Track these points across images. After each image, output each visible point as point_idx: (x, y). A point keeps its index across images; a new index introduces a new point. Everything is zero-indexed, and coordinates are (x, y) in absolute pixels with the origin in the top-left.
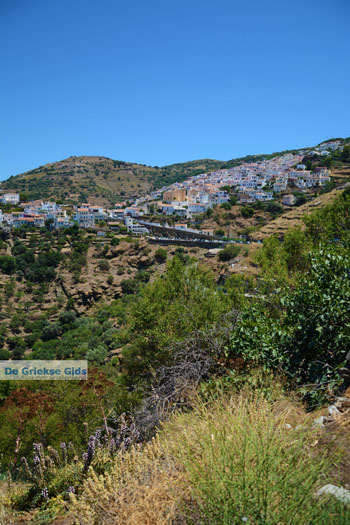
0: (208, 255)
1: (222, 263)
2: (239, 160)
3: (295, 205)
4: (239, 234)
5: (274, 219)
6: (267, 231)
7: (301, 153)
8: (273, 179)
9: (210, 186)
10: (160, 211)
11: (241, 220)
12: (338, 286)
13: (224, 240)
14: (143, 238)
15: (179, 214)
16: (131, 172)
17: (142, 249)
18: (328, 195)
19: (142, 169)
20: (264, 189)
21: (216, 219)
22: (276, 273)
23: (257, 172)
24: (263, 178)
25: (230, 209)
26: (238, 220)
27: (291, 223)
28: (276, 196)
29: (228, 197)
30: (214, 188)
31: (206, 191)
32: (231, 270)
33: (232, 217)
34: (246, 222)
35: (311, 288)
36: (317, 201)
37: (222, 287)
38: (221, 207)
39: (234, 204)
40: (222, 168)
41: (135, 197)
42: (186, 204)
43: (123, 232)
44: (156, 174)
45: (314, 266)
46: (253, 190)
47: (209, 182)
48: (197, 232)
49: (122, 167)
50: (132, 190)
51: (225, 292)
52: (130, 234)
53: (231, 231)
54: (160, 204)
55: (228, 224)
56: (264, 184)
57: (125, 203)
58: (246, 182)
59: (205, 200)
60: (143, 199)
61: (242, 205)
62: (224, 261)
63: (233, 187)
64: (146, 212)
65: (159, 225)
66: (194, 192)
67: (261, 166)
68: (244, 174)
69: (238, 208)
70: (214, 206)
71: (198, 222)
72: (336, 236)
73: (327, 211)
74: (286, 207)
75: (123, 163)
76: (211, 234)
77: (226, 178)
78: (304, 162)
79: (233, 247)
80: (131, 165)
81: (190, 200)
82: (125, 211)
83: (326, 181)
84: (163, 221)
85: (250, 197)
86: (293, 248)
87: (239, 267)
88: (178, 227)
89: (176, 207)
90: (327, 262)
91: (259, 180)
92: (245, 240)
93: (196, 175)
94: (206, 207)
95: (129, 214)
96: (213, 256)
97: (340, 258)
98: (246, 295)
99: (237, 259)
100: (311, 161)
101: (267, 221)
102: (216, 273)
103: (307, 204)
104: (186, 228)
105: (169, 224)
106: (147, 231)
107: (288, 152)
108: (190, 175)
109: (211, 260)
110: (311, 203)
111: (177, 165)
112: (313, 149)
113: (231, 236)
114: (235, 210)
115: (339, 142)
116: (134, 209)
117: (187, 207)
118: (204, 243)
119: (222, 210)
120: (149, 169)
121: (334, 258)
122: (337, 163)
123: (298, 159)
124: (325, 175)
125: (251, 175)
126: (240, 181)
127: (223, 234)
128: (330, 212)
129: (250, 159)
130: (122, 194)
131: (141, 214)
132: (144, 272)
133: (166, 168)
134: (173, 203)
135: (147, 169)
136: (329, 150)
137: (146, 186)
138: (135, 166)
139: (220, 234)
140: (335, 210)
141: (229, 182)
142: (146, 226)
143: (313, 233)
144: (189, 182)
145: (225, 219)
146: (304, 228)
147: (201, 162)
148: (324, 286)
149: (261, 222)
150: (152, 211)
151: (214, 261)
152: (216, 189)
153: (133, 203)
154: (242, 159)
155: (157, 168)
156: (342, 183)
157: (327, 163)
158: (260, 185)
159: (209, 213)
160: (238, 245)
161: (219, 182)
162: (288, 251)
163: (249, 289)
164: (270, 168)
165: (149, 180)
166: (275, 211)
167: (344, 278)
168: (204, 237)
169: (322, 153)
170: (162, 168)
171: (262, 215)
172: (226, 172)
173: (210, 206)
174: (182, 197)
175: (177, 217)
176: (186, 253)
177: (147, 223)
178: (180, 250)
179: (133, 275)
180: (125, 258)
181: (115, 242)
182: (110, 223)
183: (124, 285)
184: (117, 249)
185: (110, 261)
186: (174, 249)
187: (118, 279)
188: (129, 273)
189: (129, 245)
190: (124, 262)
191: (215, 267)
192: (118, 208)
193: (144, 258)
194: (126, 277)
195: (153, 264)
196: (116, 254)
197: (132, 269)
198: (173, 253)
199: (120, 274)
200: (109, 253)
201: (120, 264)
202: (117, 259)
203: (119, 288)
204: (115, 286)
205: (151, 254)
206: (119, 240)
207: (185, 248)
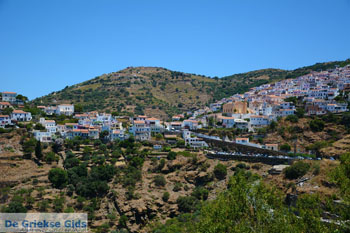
0: (273, 172)
1: (288, 182)
2: (306, 68)
4: (307, 149)
6: (342, 146)
8: (348, 88)
9: (273, 98)
10: (219, 124)
11: (310, 134)
13: (291, 156)
14: (201, 152)
15: (240, 127)
16: (189, 83)
17: (200, 163)
19: (201, 80)
20: (337, 99)
21: (281, 133)
23: (328, 81)
24: (335, 87)
25: (296, 122)
26: (306, 134)
29: (294, 109)
30: (279, 100)
31: (270, 102)
32: (299, 189)
33: (299, 130)
34: (316, 137)
38: (287, 120)
39: (301, 116)
40: (287, 78)
41: (194, 109)
42: (247, 116)
43: (181, 145)
44: (215, 85)
46: (324, 101)
47: (272, 93)
48: (260, 146)
49: (180, 78)
50: (190, 101)
52: (188, 148)
53: (298, 145)
54: (220, 116)
55: (294, 138)
56: (336, 94)
57: (183, 116)
58: (315, 92)
59: (269, 112)
60: (201, 111)
61: (311, 117)
62: (291, 179)
63: (300, 98)
64: (205, 125)
65: (218, 139)
66: (257, 104)
67: (332, 75)
68: (313, 84)
69: (306, 120)
70: (279, 119)
71: (261, 136)
75: (181, 74)
76: (276, 149)
77: (291, 88)
79: (301, 164)
80: (189, 76)
81: (252, 113)
82: (183, 124)
84: (223, 135)
85: (319, 109)
87: (307, 186)
88: (239, 140)
89: (237, 120)
91: (330, 90)
92: (315, 156)
93: (258, 86)
94: (270, 120)
95: (187, 127)
96: (276, 173)
99: (306, 177)
101: (341, 135)
102: (282, 192)
104: (248, 143)
105: (230, 138)
106: (206, 145)
108: (252, 86)
109: (275, 177)
111: (238, 75)
113: (298, 152)
114: (302, 123)
116: (192, 122)
117: (248, 120)
118: (268, 158)
119: (287, 122)
120: (209, 81)
125: (320, 85)
126: (307, 91)
127: (290, 149)
129: (319, 67)
130: (180, 106)
131: (200, 127)
132: (202, 189)
133: (226, 78)
134: (233, 116)
135: (206, 80)
137: (205, 97)
138: (194, 77)
139: (285, 149)
141: (296, 93)
142: (204, 139)
144: (251, 93)
145: (291, 132)
147: (263, 72)
149: (333, 137)
150: (211, 124)
151: (280, 179)
152: (280, 100)
153: (191, 116)
154: (310, 68)
155: (216, 78)
158: (332, 95)
159: (272, 126)
160: (306, 161)
161: (284, 93)
164: (344, 76)
165: (208, 91)
168: (268, 152)
170: (222, 79)
171: (335, 128)
172: (292, 81)
173: (274, 118)
174: (243, 109)
175: (238, 130)
176: (248, 168)
177: (206, 136)
178: (241, 166)
179: (190, 191)
180: (182, 173)
181: (172, 156)
182: (167, 136)
183: (180, 202)
184: (174, 163)
185: (166, 176)
186: (234, 164)
187: (174, 196)
188: (186, 189)
189: (186, 159)
190: (181, 177)
191: (281, 186)
192: (176, 120)
193: (202, 174)
194: (183, 194)
195: (212, 180)
196: (172, 169)
197: (189, 185)
198: (233, 169)
199: (176, 190)
200: (165, 168)
201: (177, 179)
202: (174, 174)
203: (175, 206)
204: (171, 203)
205: (210, 170)
206: (176, 154)
207: (247, 164)
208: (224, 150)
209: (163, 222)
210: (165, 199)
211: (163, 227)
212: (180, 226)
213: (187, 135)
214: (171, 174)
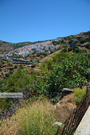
1: (32, 68)
2: (36, 42)
3: (50, 54)
4: (36, 61)
5: (45, 57)
6: (43, 60)
7: (52, 41)
8: (45, 47)
9: (29, 49)
10: (16, 55)
11: (37, 57)
12: (60, 73)
13: (33, 62)
14: (11, 62)
15: (21, 56)
16: (8, 45)
17: (11, 65)
18: (58, 51)
19: (11, 44)
20: (43, 49)
21: (30, 57)
22: (45, 71)
23: (41, 45)
24: (42, 47)
25: (34, 54)
26: (36, 57)
27: (49, 58)
28: (46, 51)
29: (33, 52)
30: (30, 49)
31: (28, 50)
32: (34, 70)
33: (35, 56)
34: (38, 58)
35: (54, 74)
36: (56, 53)
37: (32, 75)
38: (32, 54)
39: (35, 53)
40: (32, 44)
41: (9, 51)
42: (22, 53)
43: (6, 60)
45: (54, 69)
46: (40, 50)
47: (28, 48)
48: (25, 60)
49: (5, 43)
50: (8, 49)
51: (32, 76)
52: (8, 61)
53: (34, 60)
54: (16, 53)
55: (33, 58)
56: (43, 48)
57: (6, 53)
58: (38, 48)
59: (28, 52)
60: (11, 52)
61: (37, 53)
62: (33, 68)
63: (35, 49)
64: (12, 55)
65: (15, 59)
66: (25, 50)
68: (37, 46)
69: (36, 54)
70: (30, 54)
71: (26, 58)
72: (60, 61)
73: (57, 55)
74: (48, 54)
75: (6, 42)
76: (29, 61)
77: (33, 46)
78: (52, 43)
79: (35, 64)
80: (8, 43)
81: (24, 52)
82: (6, 55)
83: (58, 48)
84: (16, 58)
85: (39, 52)
86: (49, 64)
87: (36, 69)
88: (20, 59)
89: (20, 54)
90: (57, 68)
91: (41, 47)
92: (38, 62)
93: (25, 46)
94: (28, 54)
95: (7, 56)
96: (30, 67)
97: (60, 67)
98: (38, 76)
99: (36, 67)
100: (54, 43)
102: (31, 71)
103: (53, 53)
104: (23, 60)
105: (18, 58)
106: (12, 60)
107: (48, 40)
108: (24, 46)
109: (29, 68)
110: (54, 53)
111: (20, 43)
112: (55, 40)
113: (34, 62)
114: (35, 55)
115: (61, 38)
116: (9, 54)
117: (23, 54)
120: (13, 44)
121: (59, 67)
122: (60, 43)
123: (51, 42)
124: (57, 46)
125: (39, 46)
126: (36, 47)
128: (58, 56)
129: (39, 42)
130: (5, 50)
131: (11, 56)
132: (12, 71)
133: (17, 44)
134: (19, 53)
135: (12, 44)
136: (58, 40)
137: (12, 48)
138: (9, 43)
139: (31, 61)
140: (60, 55)
141: (34, 48)
142: (12, 59)
143: (54, 61)
144: (23, 48)
145: (33, 57)
146: (52, 59)
147: (26, 42)
148: (57, 74)
149: (42, 58)
150: (13, 55)
151: (30, 68)
154: (37, 42)
155: (15, 43)
156: (62, 48)
157: (58, 43)
159: (28, 55)
160: (36, 64)
161: (31, 48)
162: (48, 65)
163: (39, 75)
164: (44, 44)
165: (13, 47)
166: (45, 55)
167: (61, 71)
168: (27, 62)
169: (57, 41)
171: (42, 56)
172: (33, 45)
173: (29, 54)
174: (22, 51)
175: (20, 57)
176: (23, 66)
177: (12, 58)
178: (21, 65)
179: (8, 72)
180: (6, 67)
181: (3, 63)
182: (2, 58)
183: (6, 75)
184: (4, 65)
185: (2, 68)
186: (19, 65)
187: (4, 73)
188: (7, 71)
189: (7, 64)
190: (6, 68)
191: (30, 70)
192: (4, 54)
193: (11, 68)
194: (7, 73)
195: (14, 69)
196: (3, 67)
197: (8, 70)
198: (19, 66)
199: (5, 72)
200: (2, 66)
201: (5, 69)
202: (4, 68)
203: (5, 76)
204: (4, 75)
205: (13, 66)
206: (4, 63)
207: (22, 65)
208: (17, 61)
209: (2, 80)
210: (2, 74)
211: (2, 81)
212: (6, 80)
213: (7, 58)
214: (3, 68)
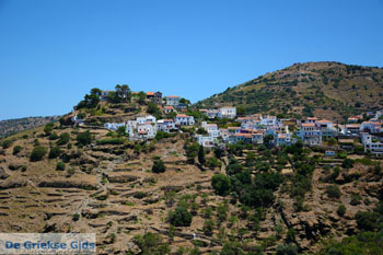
153: (373, 117)
